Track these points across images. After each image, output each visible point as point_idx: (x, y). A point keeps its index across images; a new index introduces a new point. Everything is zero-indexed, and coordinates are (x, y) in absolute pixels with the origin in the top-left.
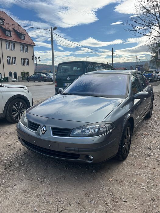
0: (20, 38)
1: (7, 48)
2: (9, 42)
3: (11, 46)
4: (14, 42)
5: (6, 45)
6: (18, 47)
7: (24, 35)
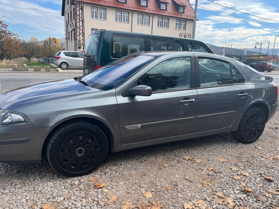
0: (178, 12)
1: (158, 25)
2: (162, 17)
3: (165, 22)
4: (168, 18)
5: (158, 21)
6: (173, 23)
7: (184, 7)
